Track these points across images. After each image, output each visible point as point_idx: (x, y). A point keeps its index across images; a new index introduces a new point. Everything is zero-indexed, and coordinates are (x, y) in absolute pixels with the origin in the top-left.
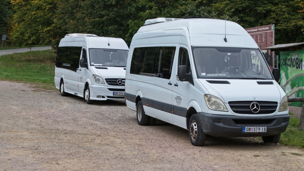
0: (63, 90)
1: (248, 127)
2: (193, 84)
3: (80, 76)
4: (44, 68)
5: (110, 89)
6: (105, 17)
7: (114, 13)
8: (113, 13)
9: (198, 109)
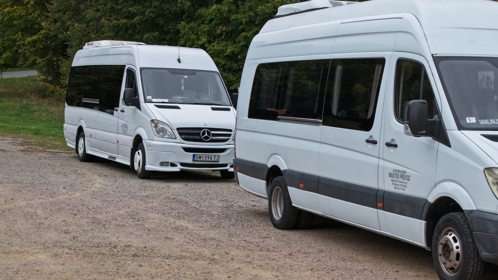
0: (82, 149)
3: (121, 122)
4: (26, 108)
5: (187, 150)
6: (137, 18)
7: (154, 10)
8: (152, 11)
9: (467, 203)
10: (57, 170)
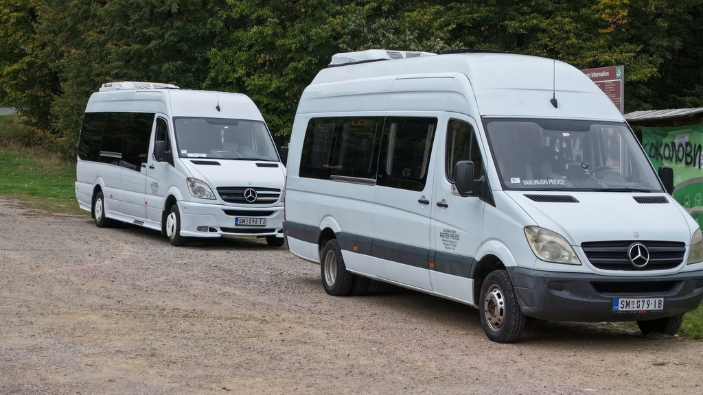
0: (100, 213)
1: (625, 300)
2: (491, 202)
3: (150, 180)
4: (7, 161)
5: (228, 212)
6: (154, 43)
7: (176, 32)
8: (173, 34)
9: (509, 260)
10: (75, 237)
